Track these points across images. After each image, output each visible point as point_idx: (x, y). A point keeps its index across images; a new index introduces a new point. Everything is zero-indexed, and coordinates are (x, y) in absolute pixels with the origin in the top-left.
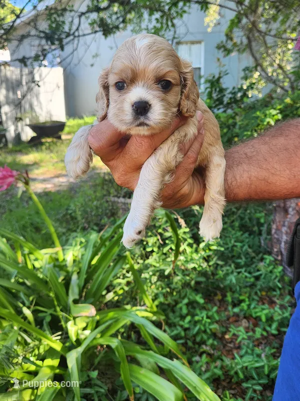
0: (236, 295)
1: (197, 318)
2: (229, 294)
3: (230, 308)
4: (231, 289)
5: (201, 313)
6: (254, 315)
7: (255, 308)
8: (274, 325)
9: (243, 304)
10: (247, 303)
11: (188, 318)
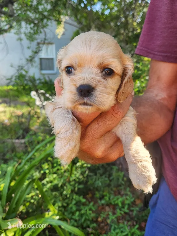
0: (101, 193)
1: (83, 212)
2: (97, 192)
3: (99, 201)
4: (97, 189)
5: (85, 208)
6: (113, 203)
7: (113, 199)
8: (126, 207)
9: (105, 198)
10: (108, 196)
11: (77, 213)
